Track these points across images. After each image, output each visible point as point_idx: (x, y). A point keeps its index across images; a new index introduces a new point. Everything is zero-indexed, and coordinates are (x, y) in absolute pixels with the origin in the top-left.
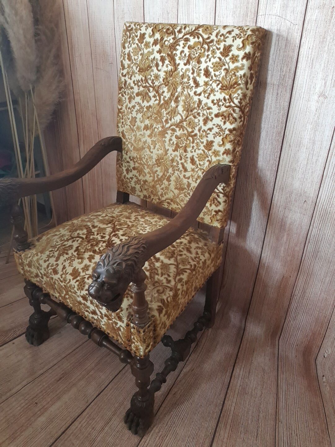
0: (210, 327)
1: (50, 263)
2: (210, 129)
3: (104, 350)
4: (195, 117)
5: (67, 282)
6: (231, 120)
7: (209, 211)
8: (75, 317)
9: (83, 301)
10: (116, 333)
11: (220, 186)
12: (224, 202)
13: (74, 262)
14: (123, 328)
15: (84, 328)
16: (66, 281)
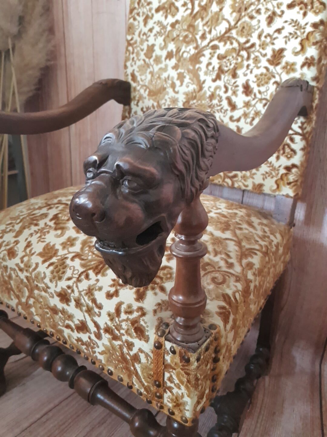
0: (267, 375)
1: (4, 241)
2: (279, 31)
3: (99, 410)
4: (252, 18)
5: (31, 270)
6: (317, 7)
7: (274, 169)
8: (48, 347)
9: (60, 306)
10: (127, 369)
11: (296, 123)
12: (303, 149)
13: (47, 236)
14: (147, 355)
15: (62, 368)
16: (30, 267)
